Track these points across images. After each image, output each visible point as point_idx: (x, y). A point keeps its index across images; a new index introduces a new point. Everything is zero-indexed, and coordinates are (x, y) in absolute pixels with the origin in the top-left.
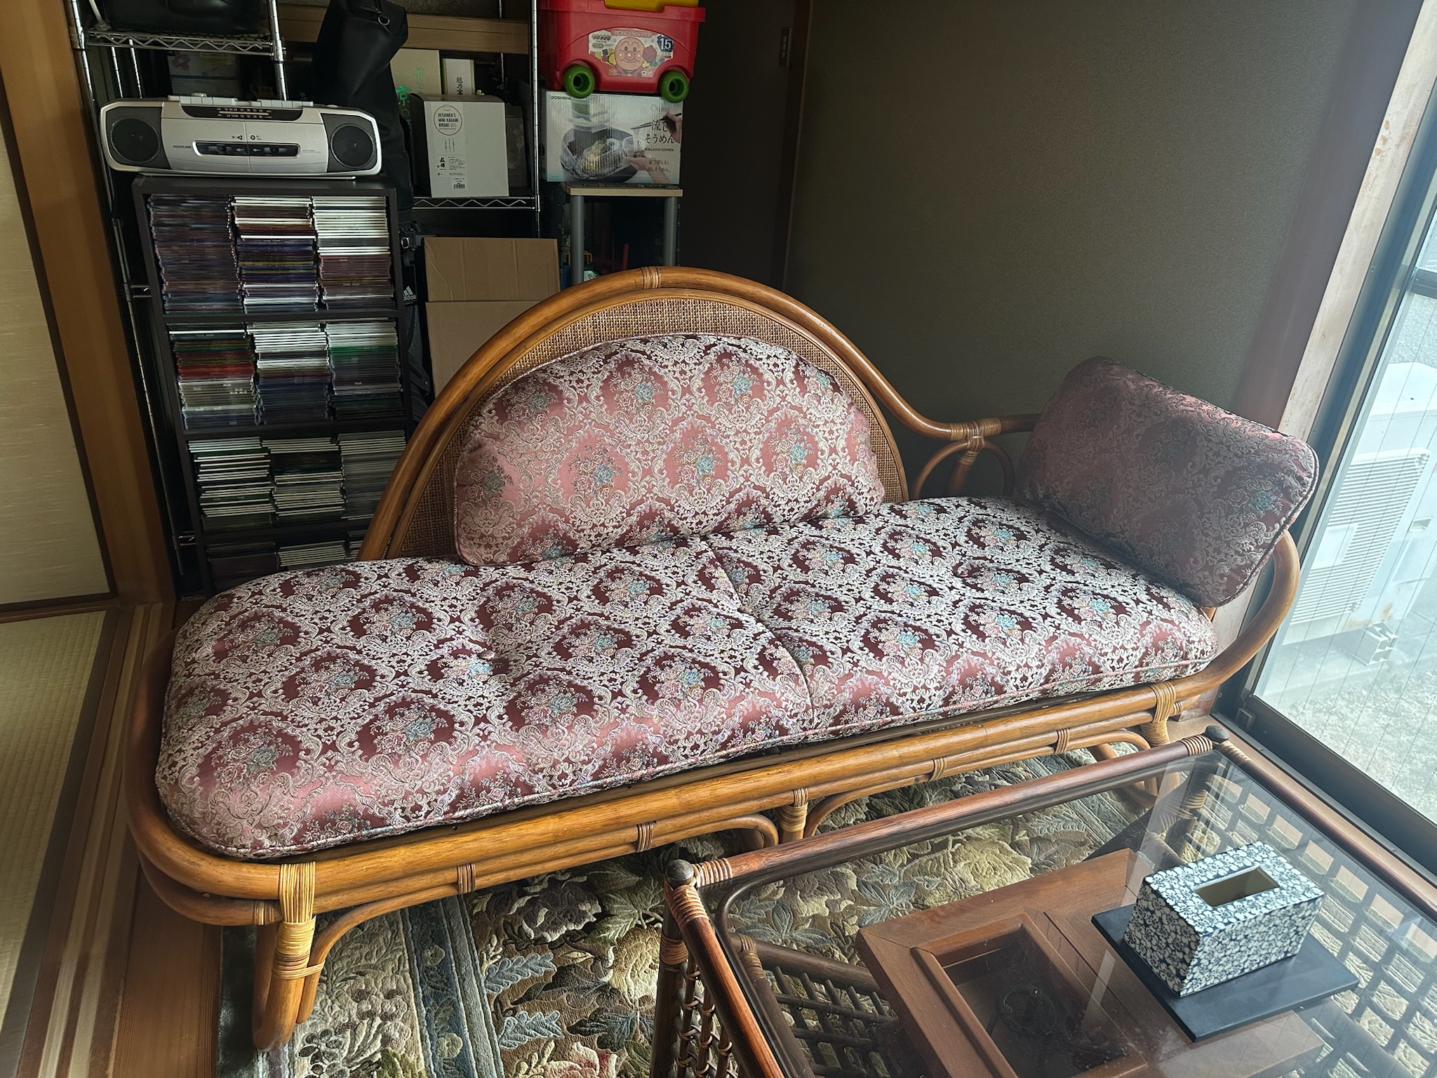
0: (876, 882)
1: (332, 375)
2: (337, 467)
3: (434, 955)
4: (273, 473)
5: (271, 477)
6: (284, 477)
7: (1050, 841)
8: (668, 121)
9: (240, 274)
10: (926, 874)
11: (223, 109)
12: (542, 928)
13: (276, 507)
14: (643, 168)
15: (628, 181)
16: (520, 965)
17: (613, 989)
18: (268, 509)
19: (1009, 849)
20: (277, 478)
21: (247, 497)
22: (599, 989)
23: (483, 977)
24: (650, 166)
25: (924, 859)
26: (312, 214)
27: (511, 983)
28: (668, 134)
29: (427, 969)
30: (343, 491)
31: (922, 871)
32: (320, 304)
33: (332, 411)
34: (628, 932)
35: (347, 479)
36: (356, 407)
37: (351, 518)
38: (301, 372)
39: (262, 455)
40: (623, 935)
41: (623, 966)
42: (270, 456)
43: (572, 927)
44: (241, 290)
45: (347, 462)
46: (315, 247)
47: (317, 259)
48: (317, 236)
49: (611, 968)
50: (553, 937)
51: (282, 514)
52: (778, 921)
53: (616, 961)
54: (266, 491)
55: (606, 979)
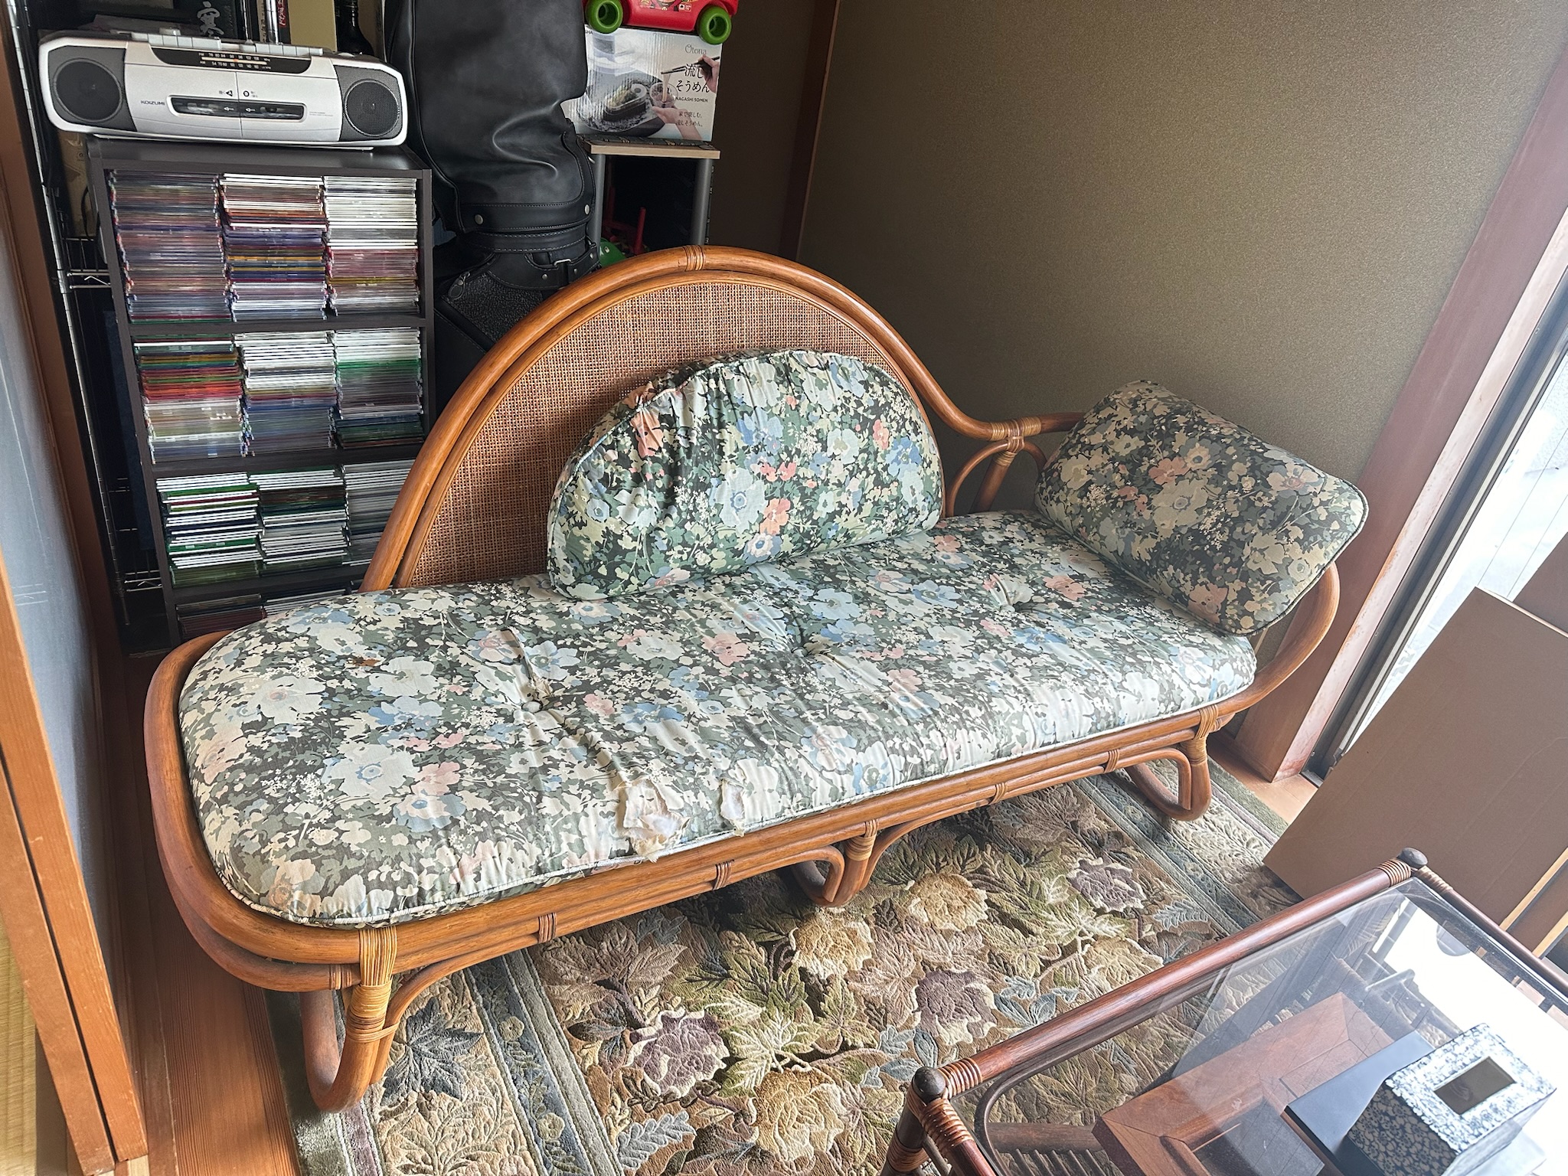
0: (1015, 998)
1: (338, 396)
2: (340, 506)
3: (553, 1125)
4: (261, 512)
5: (258, 518)
6: (274, 518)
7: (1176, 935)
8: (705, 66)
9: (227, 272)
10: (1063, 984)
11: (207, 55)
12: (667, 1081)
13: (263, 553)
14: (672, 121)
15: (656, 135)
16: (653, 1130)
17: (763, 1153)
18: (254, 556)
19: (1138, 947)
20: (266, 519)
21: (227, 544)
22: (748, 1154)
23: (615, 1150)
24: (680, 118)
25: (1057, 966)
26: (322, 197)
27: (648, 1154)
28: (703, 81)
29: (548, 1146)
30: (345, 532)
31: (1057, 980)
32: (328, 310)
33: (336, 438)
34: (765, 1079)
35: (353, 518)
36: (366, 433)
37: (353, 563)
38: (301, 394)
39: (249, 493)
40: (759, 1084)
41: (768, 1121)
42: (260, 493)
43: (701, 1077)
44: (228, 291)
45: (351, 497)
46: (325, 241)
47: (326, 253)
48: (328, 225)
49: (755, 1125)
50: (683, 1091)
51: (271, 562)
52: (922, 1054)
53: (759, 1115)
54: (251, 535)
55: (752, 1140)
